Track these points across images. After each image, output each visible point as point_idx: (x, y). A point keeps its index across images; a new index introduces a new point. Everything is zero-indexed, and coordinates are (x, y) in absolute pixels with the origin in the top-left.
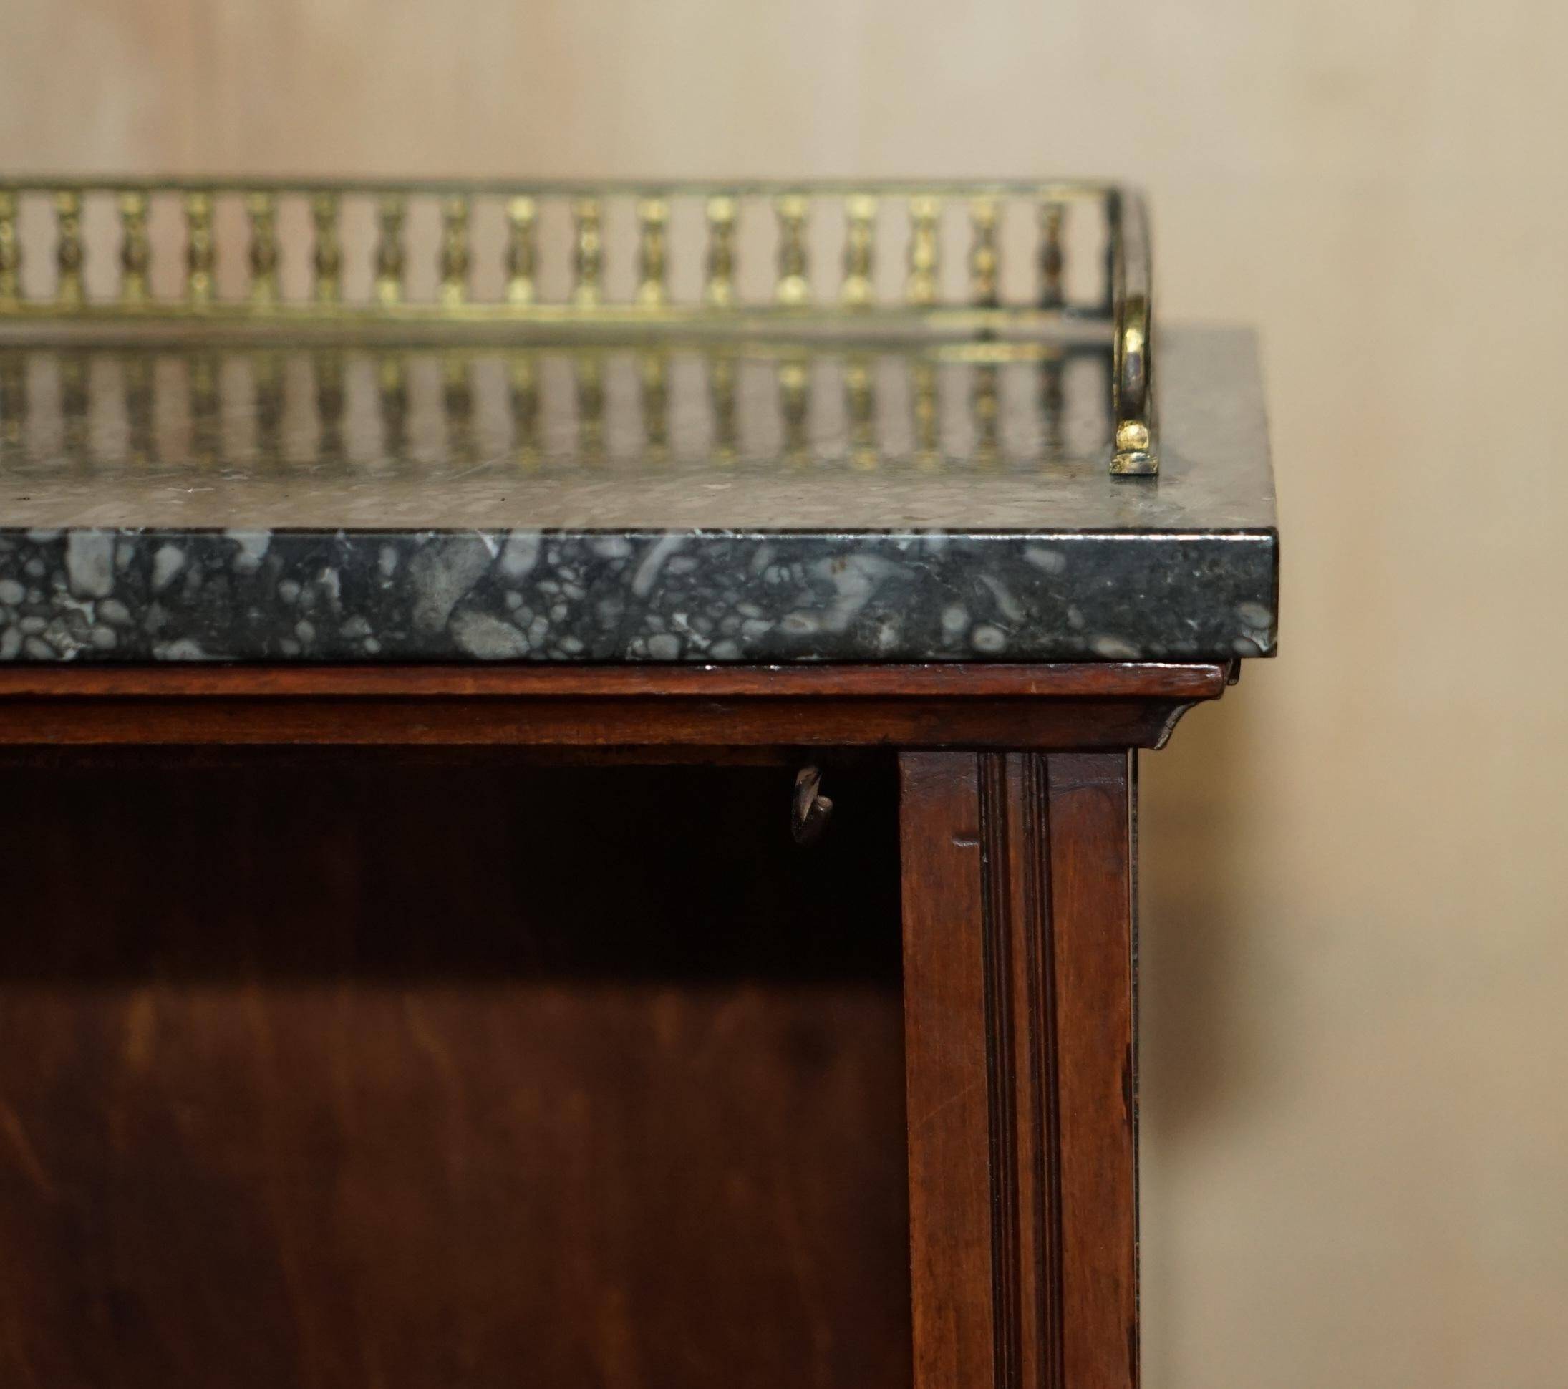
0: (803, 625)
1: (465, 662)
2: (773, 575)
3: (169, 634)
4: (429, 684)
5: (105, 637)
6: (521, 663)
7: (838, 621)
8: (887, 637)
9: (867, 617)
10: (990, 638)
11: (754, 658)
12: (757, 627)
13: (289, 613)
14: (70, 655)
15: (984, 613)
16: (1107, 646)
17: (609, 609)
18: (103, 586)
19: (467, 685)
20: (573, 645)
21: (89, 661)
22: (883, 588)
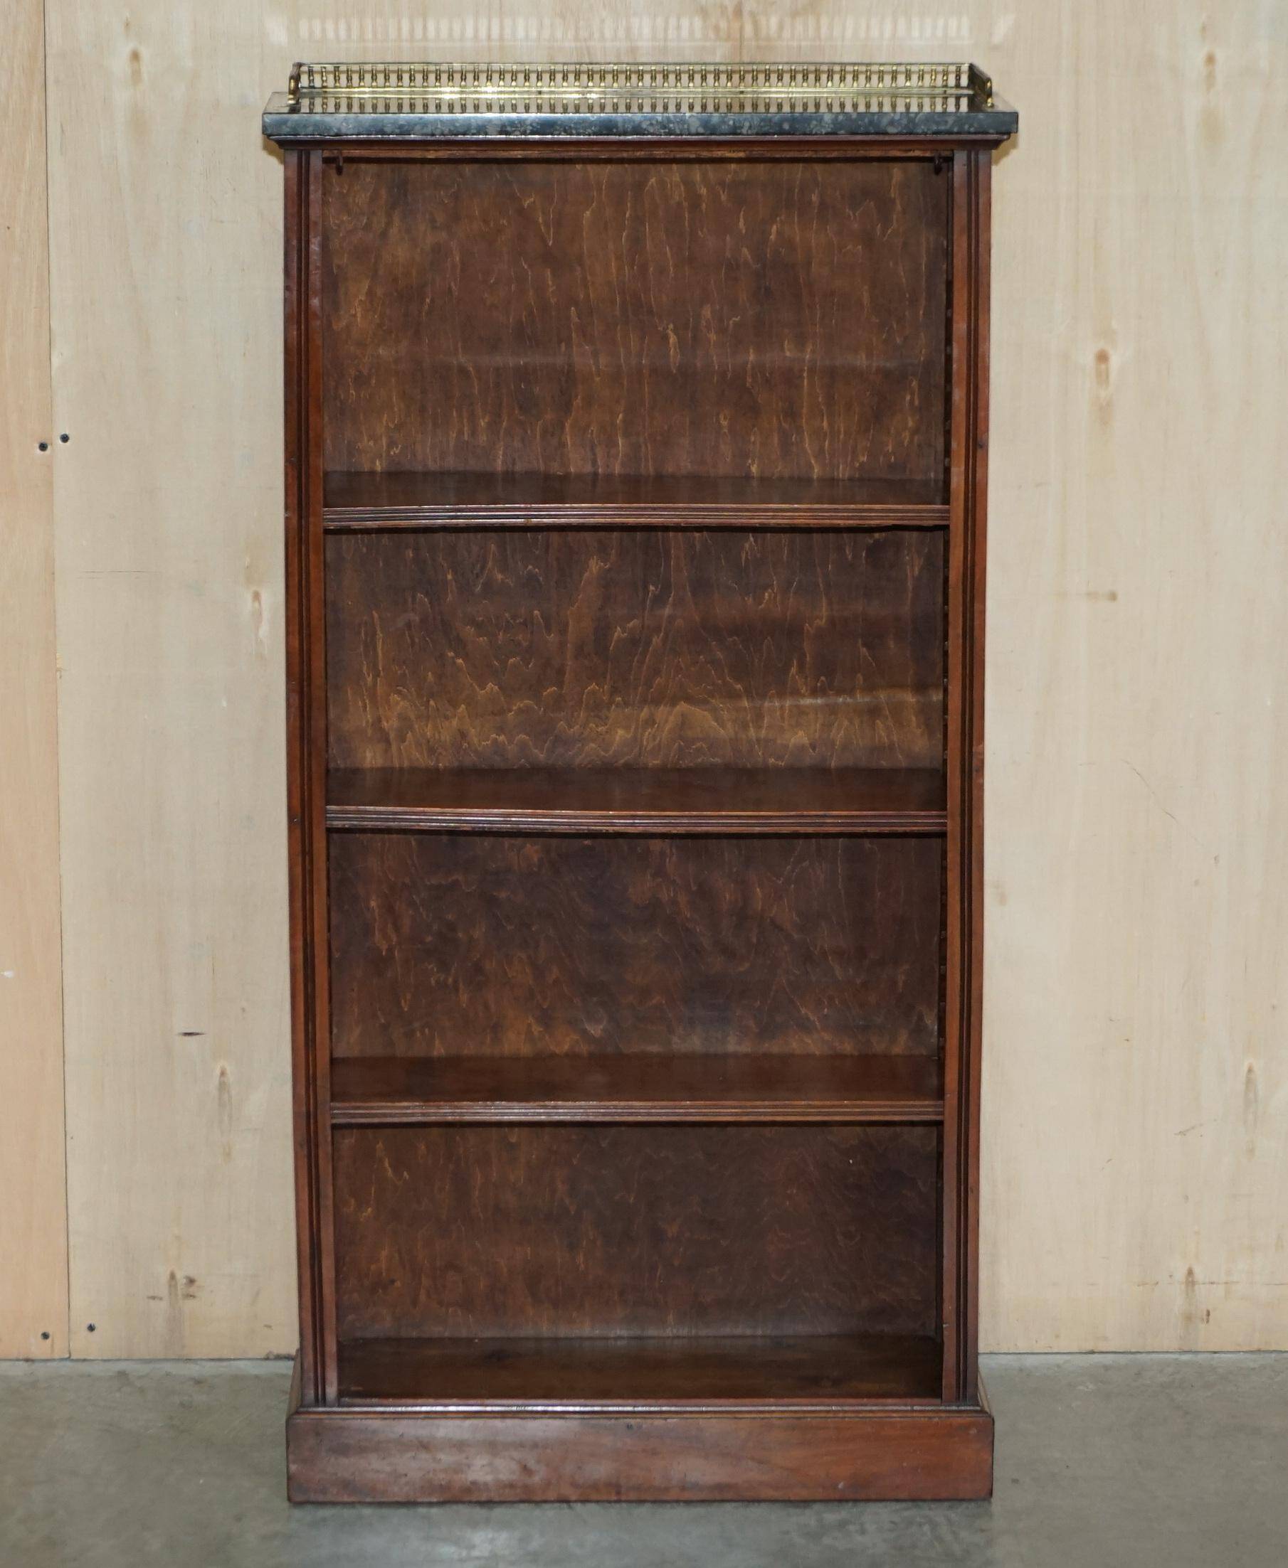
0: (942, 128)
1: (886, 133)
2: (938, 119)
3: (840, 129)
4: (881, 138)
5: (829, 130)
6: (897, 134)
7: (948, 127)
8: (955, 130)
9: (953, 125)
10: (972, 130)
11: (935, 133)
12: (935, 128)
13: (860, 126)
14: (824, 133)
15: (971, 126)
16: (991, 131)
17: (911, 125)
18: (830, 121)
19: (887, 138)
20: (905, 131)
21: (826, 134)
22: (955, 122)
